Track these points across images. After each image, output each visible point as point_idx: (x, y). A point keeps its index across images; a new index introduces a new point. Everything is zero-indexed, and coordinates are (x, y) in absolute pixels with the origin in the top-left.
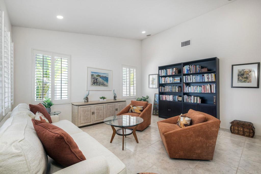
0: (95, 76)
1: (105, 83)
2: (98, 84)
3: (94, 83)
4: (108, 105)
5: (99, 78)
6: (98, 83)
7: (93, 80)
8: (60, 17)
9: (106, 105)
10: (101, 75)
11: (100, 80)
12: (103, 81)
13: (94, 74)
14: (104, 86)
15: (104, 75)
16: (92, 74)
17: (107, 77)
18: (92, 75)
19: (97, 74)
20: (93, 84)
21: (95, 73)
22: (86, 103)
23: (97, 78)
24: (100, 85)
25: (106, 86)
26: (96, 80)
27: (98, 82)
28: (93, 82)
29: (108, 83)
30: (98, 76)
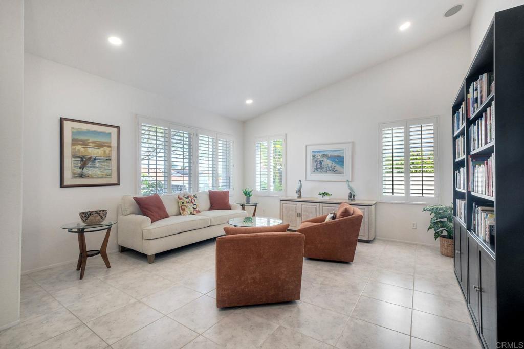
0: (319, 157)
1: (338, 167)
2: (324, 170)
3: (317, 169)
4: (324, 208)
5: (325, 159)
6: (323, 168)
7: (315, 164)
8: (249, 102)
9: (321, 207)
10: (330, 154)
11: (327, 162)
12: (333, 165)
13: (316, 154)
14: (336, 173)
15: (336, 154)
16: (313, 154)
17: (342, 155)
18: (314, 156)
19: (321, 154)
20: (316, 171)
21: (318, 152)
22: (299, 199)
23: (322, 160)
24: (326, 172)
25: (340, 173)
26: (321, 163)
27: (323, 166)
28: (315, 167)
29: (343, 168)
30: (324, 156)
